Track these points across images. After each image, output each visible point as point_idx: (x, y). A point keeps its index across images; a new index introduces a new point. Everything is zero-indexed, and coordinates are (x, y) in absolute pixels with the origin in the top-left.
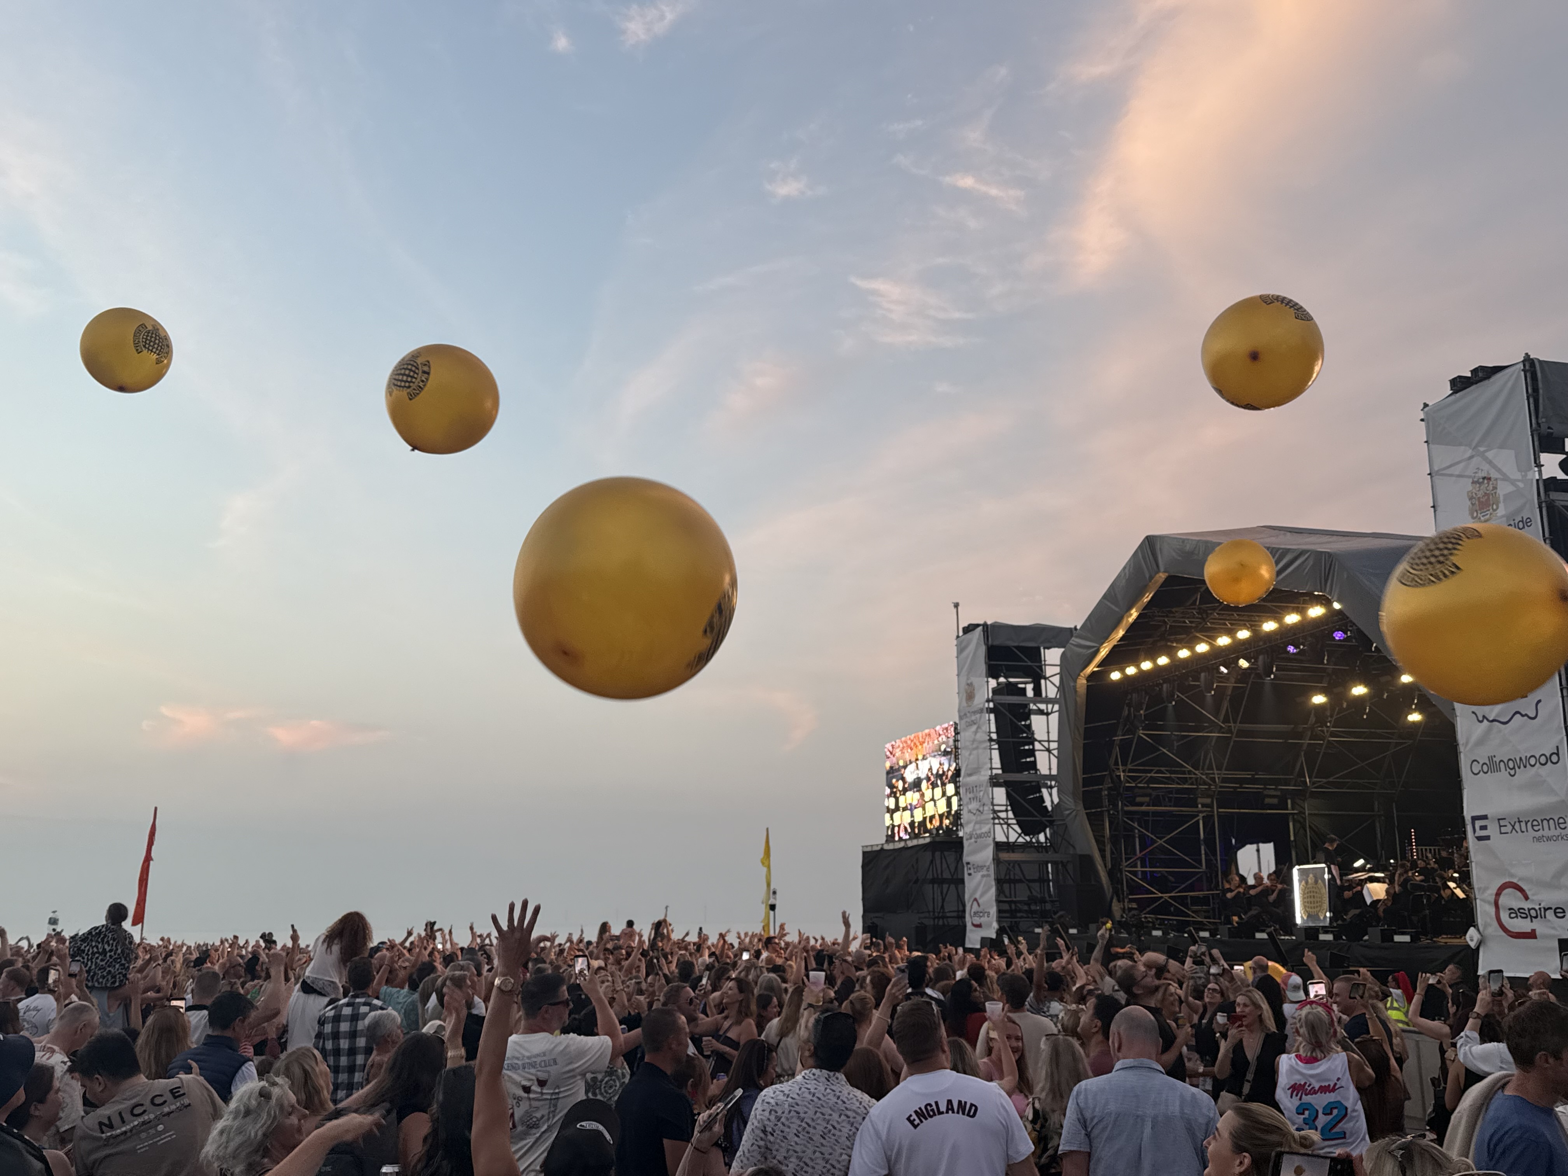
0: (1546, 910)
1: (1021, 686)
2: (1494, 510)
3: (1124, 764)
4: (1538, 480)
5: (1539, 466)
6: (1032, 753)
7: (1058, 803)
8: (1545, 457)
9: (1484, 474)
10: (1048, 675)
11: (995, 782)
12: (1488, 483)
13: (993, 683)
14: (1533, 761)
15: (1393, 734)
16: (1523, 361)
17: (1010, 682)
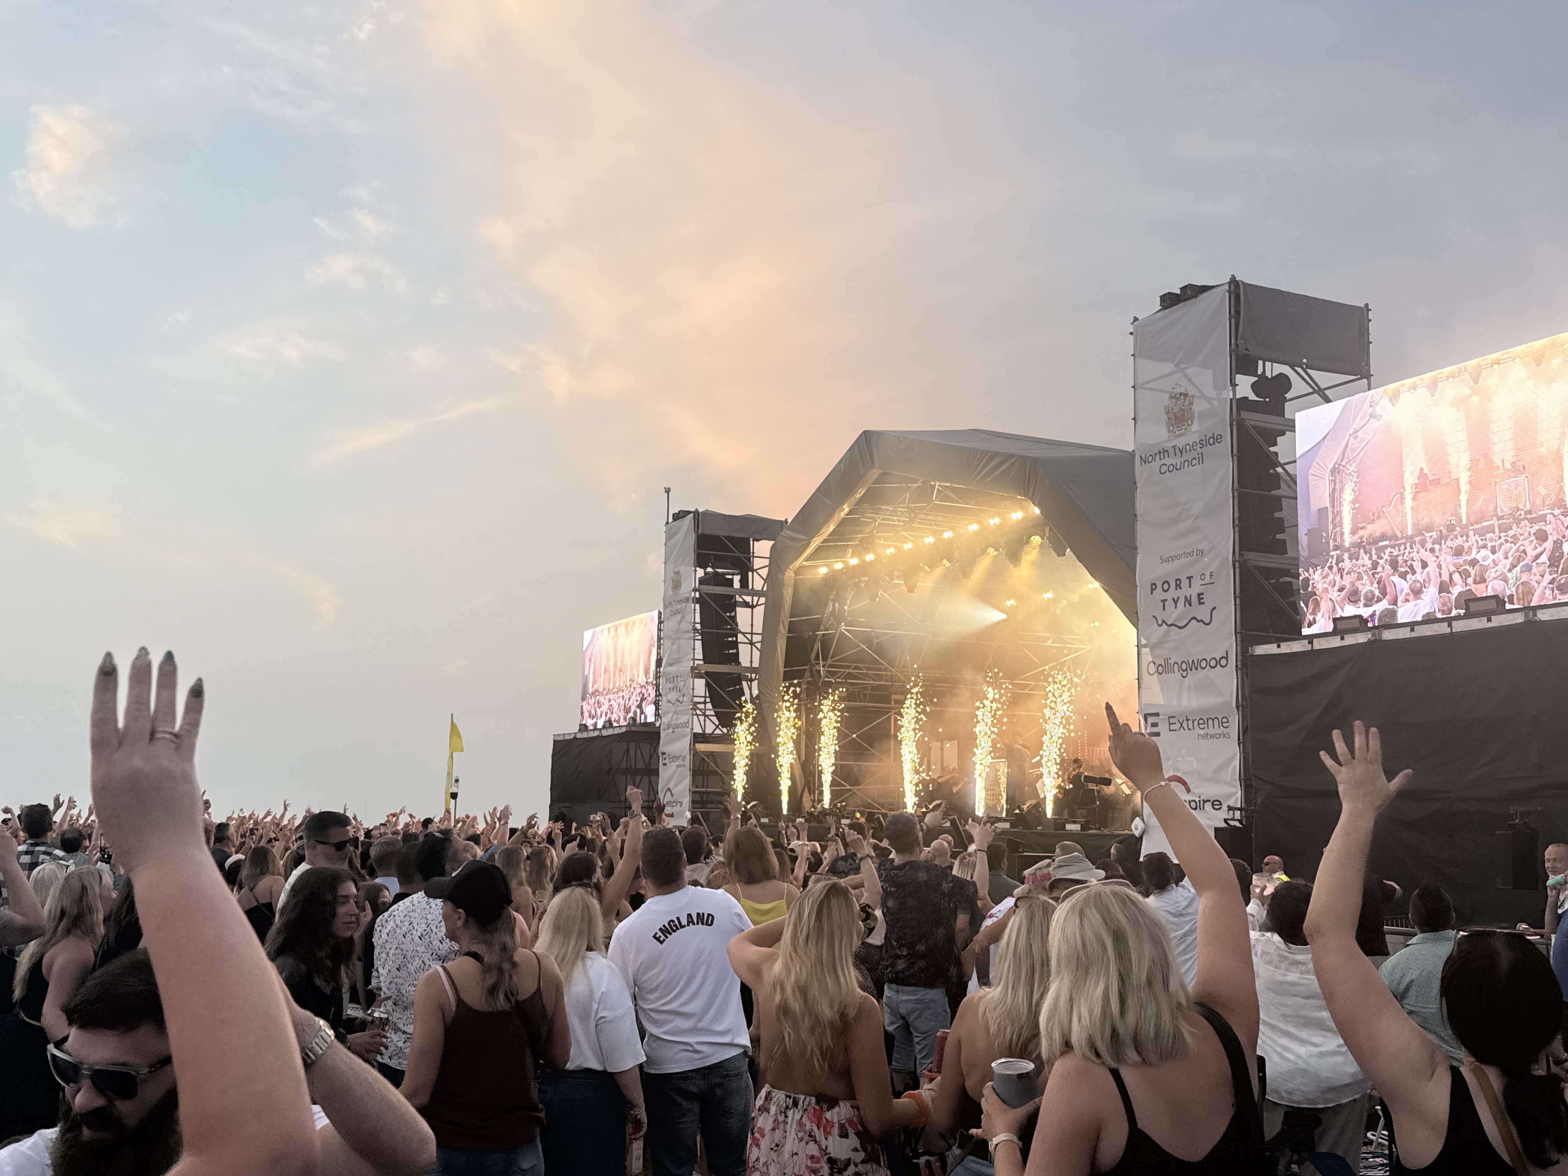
0: (1205, 802)
1: (728, 577)
2: (1189, 426)
3: (824, 660)
4: (1231, 400)
5: (1234, 385)
6: (735, 645)
7: (758, 695)
8: (1239, 378)
9: (1182, 390)
10: (755, 568)
11: (696, 673)
12: (1185, 399)
13: (700, 572)
14: (1203, 664)
15: (1075, 639)
16: (1229, 283)
17: (718, 572)
